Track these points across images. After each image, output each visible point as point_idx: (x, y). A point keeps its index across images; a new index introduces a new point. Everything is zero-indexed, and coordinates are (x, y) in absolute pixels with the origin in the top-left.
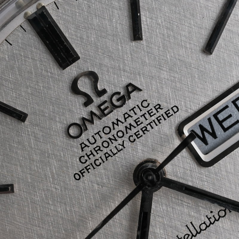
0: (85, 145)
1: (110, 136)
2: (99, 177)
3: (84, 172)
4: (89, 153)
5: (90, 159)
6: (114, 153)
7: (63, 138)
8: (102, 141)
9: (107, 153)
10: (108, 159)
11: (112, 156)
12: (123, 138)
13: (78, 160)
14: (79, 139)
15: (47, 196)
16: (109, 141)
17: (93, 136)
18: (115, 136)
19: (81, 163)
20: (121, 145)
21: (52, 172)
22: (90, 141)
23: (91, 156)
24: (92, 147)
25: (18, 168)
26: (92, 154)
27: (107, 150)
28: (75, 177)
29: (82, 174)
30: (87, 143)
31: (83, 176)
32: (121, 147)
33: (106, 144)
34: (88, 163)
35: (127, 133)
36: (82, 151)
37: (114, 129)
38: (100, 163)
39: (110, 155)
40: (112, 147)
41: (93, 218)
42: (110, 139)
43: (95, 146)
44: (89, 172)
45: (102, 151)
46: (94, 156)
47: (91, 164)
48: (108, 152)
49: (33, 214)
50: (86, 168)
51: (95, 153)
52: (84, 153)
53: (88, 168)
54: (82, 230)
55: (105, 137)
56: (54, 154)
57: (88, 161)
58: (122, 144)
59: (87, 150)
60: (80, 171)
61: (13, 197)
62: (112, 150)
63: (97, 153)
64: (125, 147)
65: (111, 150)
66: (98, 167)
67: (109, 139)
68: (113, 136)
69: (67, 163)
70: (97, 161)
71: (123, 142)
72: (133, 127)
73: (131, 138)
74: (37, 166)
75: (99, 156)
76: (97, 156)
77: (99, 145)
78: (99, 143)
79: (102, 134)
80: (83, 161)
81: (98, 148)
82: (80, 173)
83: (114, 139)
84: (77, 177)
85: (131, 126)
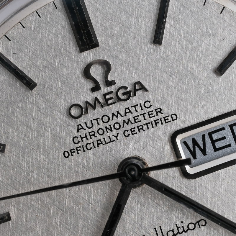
1: (107, 125)
2: (86, 160)
3: (74, 152)
4: (83, 136)
5: (82, 141)
6: (107, 142)
7: (63, 115)
8: (98, 128)
9: (100, 140)
10: (99, 145)
11: (103, 144)
12: (119, 131)
13: (71, 139)
14: (78, 120)
15: (33, 165)
16: (104, 129)
17: (91, 121)
19: (73, 143)
21: (44, 144)
22: (88, 124)
23: (85, 139)
24: (87, 131)
25: (14, 131)
26: (86, 137)
27: (100, 138)
28: (64, 154)
29: (72, 153)
30: (84, 126)
31: (72, 155)
32: (114, 138)
33: (101, 131)
34: (80, 144)
35: (123, 127)
36: (78, 132)
37: (113, 120)
38: (91, 148)
40: (106, 135)
41: (70, 197)
42: (106, 128)
43: (91, 130)
44: (78, 153)
45: (96, 137)
46: (87, 139)
47: (83, 146)
48: (101, 140)
49: (16, 178)
50: (77, 148)
51: (89, 137)
52: (78, 135)
53: (78, 149)
54: (57, 205)
55: (102, 125)
56: (51, 128)
57: (80, 143)
58: (116, 136)
59: (83, 133)
60: (71, 150)
61: (2, 157)
63: (91, 138)
64: (118, 139)
65: (104, 139)
66: (88, 151)
68: (110, 126)
69: (61, 139)
70: (89, 145)
71: (118, 134)
72: (130, 123)
73: (126, 132)
74: (32, 134)
75: (92, 140)
76: (90, 141)
77: (94, 131)
78: (95, 129)
79: (100, 121)
80: (76, 141)
81: (93, 133)
82: (70, 152)
83: (110, 129)
84: (66, 154)
85: (129, 122)
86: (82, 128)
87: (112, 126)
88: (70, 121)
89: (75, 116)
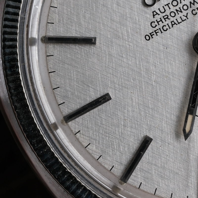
0: (156, 13)
1: (177, 8)
2: (165, 40)
3: (153, 35)
4: (159, 20)
5: (159, 24)
6: (179, 22)
7: (139, 5)
8: (170, 12)
9: (173, 21)
10: (173, 26)
11: (177, 24)
12: (187, 11)
13: (149, 24)
14: (152, 8)
15: (121, 51)
16: (176, 12)
17: (163, 7)
18: (181, 8)
19: (151, 27)
20: (185, 16)
21: (127, 32)
22: (161, 10)
23: (160, 23)
24: (162, 15)
25: (100, 25)
26: (161, 20)
27: (173, 19)
28: (145, 38)
29: (152, 36)
30: (158, 12)
31: (152, 38)
32: (185, 18)
33: (173, 14)
34: (157, 28)
35: (191, 7)
36: (154, 17)
37: (181, 3)
38: (167, 29)
39: (175, 24)
40: (178, 17)
41: (156, 72)
42: (177, 10)
43: (164, 14)
44: (157, 35)
45: (169, 19)
46: (163, 22)
47: (160, 29)
48: (174, 21)
49: (109, 64)
50: (155, 31)
51: (163, 20)
52: (154, 20)
53: (157, 31)
54: (147, 81)
55: (173, 9)
56: (131, 18)
57: (157, 26)
58: (186, 16)
59: (158, 17)
60: (150, 34)
61: (94, 48)
62: (178, 19)
63: (166, 21)
64: (188, 18)
65: (177, 20)
66: (165, 32)
67: (176, 11)
68: (180, 8)
69: (141, 26)
70: (164, 27)
71: (187, 14)
72: (196, 3)
73: (194, 11)
74: (116, 25)
75: (167, 23)
76: (165, 23)
77: (167, 14)
78: (168, 13)
79: (170, 6)
80: (154, 25)
81: (166, 17)
83: (180, 11)
84: (148, 38)
85: (195, 2)
86: (157, 14)
87: (182, 8)
88: (146, 9)
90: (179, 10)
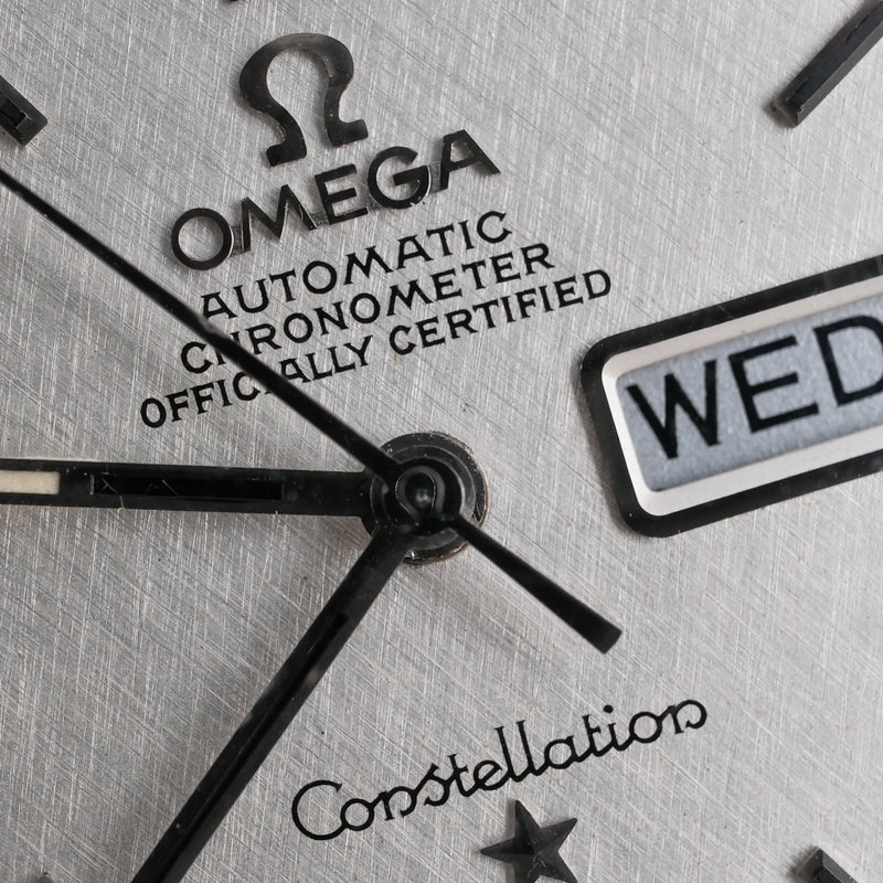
0: (219, 307)
1: (326, 301)
2: (234, 442)
3: (185, 405)
5: (221, 362)
7: (149, 252)
8: (290, 313)
9: (292, 361)
11: (306, 380)
12: (370, 327)
13: (177, 352)
14: (207, 275)
16: (314, 318)
17: (261, 283)
18: (342, 307)
19: (182, 368)
20: (354, 349)
21: (64, 367)
22: (247, 296)
24: (244, 321)
27: (295, 351)
28: (143, 412)
29: (175, 407)
30: (232, 302)
31: (176, 418)
32: (351, 357)
33: (299, 326)
34: (210, 376)
35: (391, 312)
37: (348, 281)
38: (255, 393)
39: (299, 374)
40: (319, 344)
41: (159, 586)
42: (321, 314)
43: (257, 319)
44: (201, 410)
45: (276, 347)
47: (221, 383)
48: (298, 362)
50: (196, 390)
53: (203, 393)
54: (106, 618)
55: (305, 302)
56: (93, 302)
57: (211, 368)
58: (359, 348)
59: (223, 328)
60: (171, 398)
62: (316, 358)
63: (257, 352)
64: (367, 360)
65: (310, 357)
66: (241, 402)
67: (315, 314)
68: (337, 305)
69: (132, 350)
70: (246, 379)
71: (367, 340)
72: (419, 297)
73: (400, 335)
74: (17, 323)
77: (272, 323)
78: (276, 314)
79: (296, 284)
80: (196, 363)
81: (265, 333)
82: (166, 404)
83: (337, 319)
84: (153, 413)
85: (416, 293)
86: (224, 309)
87: (346, 309)
88: (174, 276)
89: (197, 258)
90: (333, 313)
